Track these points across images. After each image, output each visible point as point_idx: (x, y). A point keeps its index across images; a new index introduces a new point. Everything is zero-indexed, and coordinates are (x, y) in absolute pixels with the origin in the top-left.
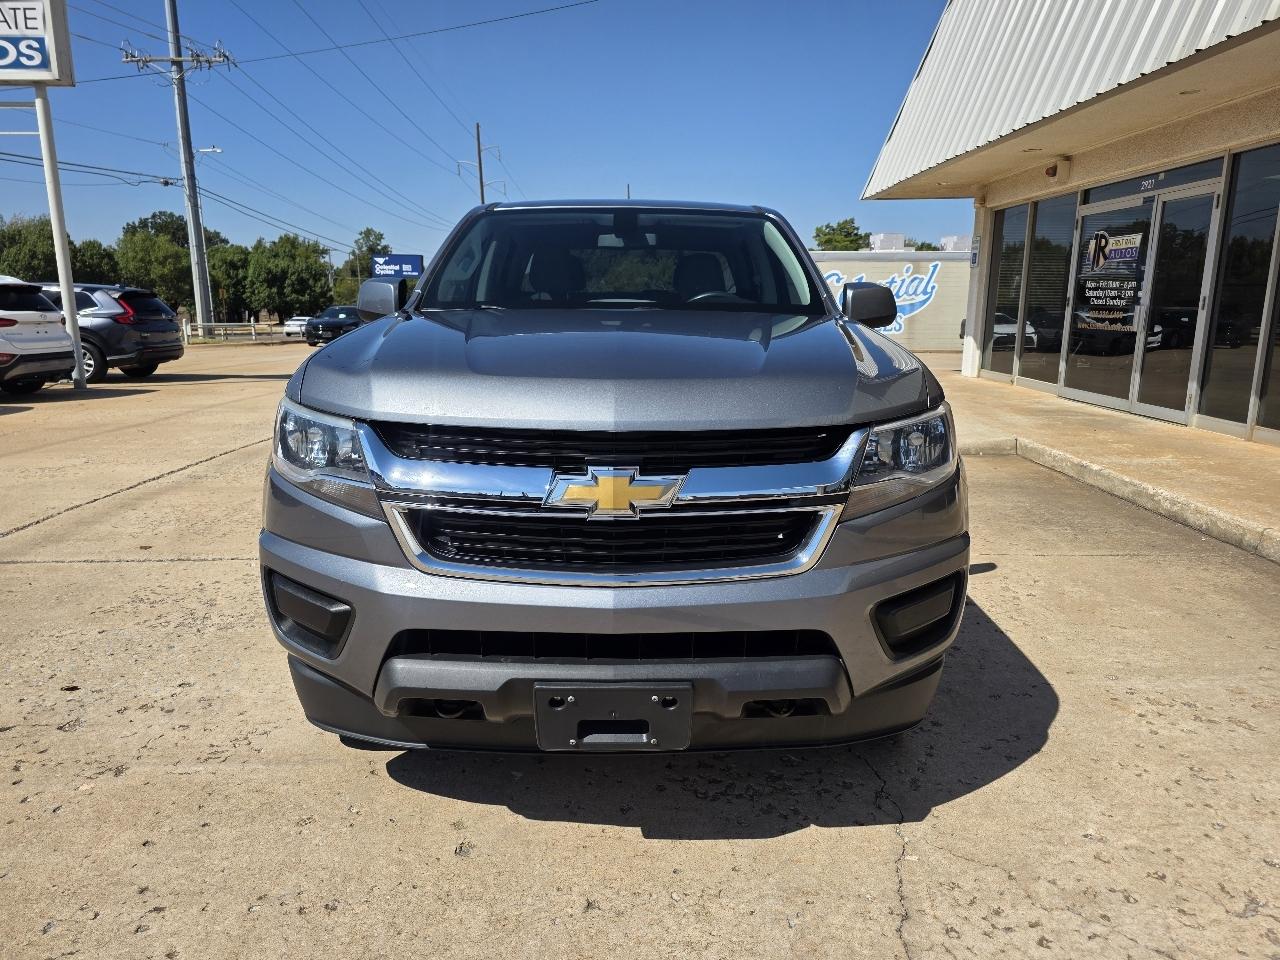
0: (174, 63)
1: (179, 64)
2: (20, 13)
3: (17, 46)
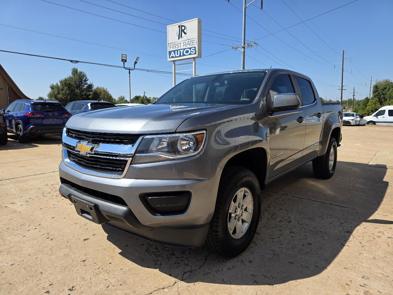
0: (243, 47)
1: (244, 48)
2: (192, 42)
3: (191, 50)
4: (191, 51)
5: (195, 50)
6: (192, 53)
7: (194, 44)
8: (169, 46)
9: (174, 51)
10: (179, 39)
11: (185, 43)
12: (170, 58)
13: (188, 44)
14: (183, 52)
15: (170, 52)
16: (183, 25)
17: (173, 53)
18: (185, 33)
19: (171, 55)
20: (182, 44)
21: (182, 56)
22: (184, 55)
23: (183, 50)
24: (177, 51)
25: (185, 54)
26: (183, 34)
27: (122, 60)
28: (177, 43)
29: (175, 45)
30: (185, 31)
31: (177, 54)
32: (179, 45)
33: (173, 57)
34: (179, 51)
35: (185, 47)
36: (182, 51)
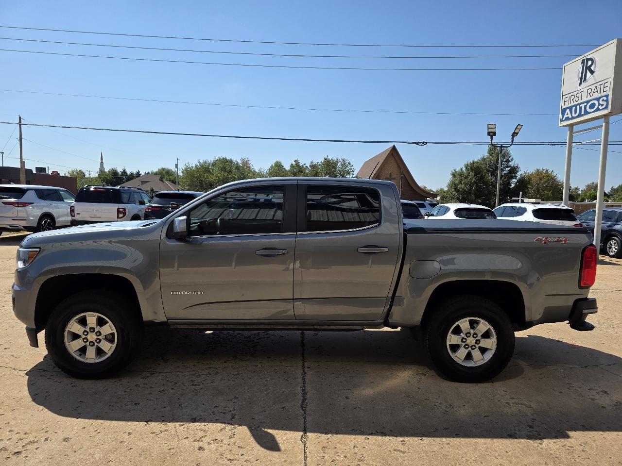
2: (602, 86)
3: (599, 101)
4: (599, 104)
5: (607, 101)
6: (600, 107)
7: (605, 89)
8: (564, 98)
9: (570, 108)
10: (580, 84)
11: (590, 91)
12: (562, 121)
13: (596, 90)
14: (585, 107)
15: (564, 111)
16: (589, 57)
17: (568, 111)
18: (592, 72)
19: (566, 116)
20: (585, 94)
21: (583, 115)
22: (586, 113)
23: (586, 104)
24: (576, 106)
25: (588, 110)
26: (589, 74)
27: (489, 133)
28: (576, 92)
29: (573, 97)
30: (592, 68)
31: (575, 113)
32: (579, 96)
33: (567, 119)
34: (578, 107)
35: (589, 98)
36: (583, 106)
